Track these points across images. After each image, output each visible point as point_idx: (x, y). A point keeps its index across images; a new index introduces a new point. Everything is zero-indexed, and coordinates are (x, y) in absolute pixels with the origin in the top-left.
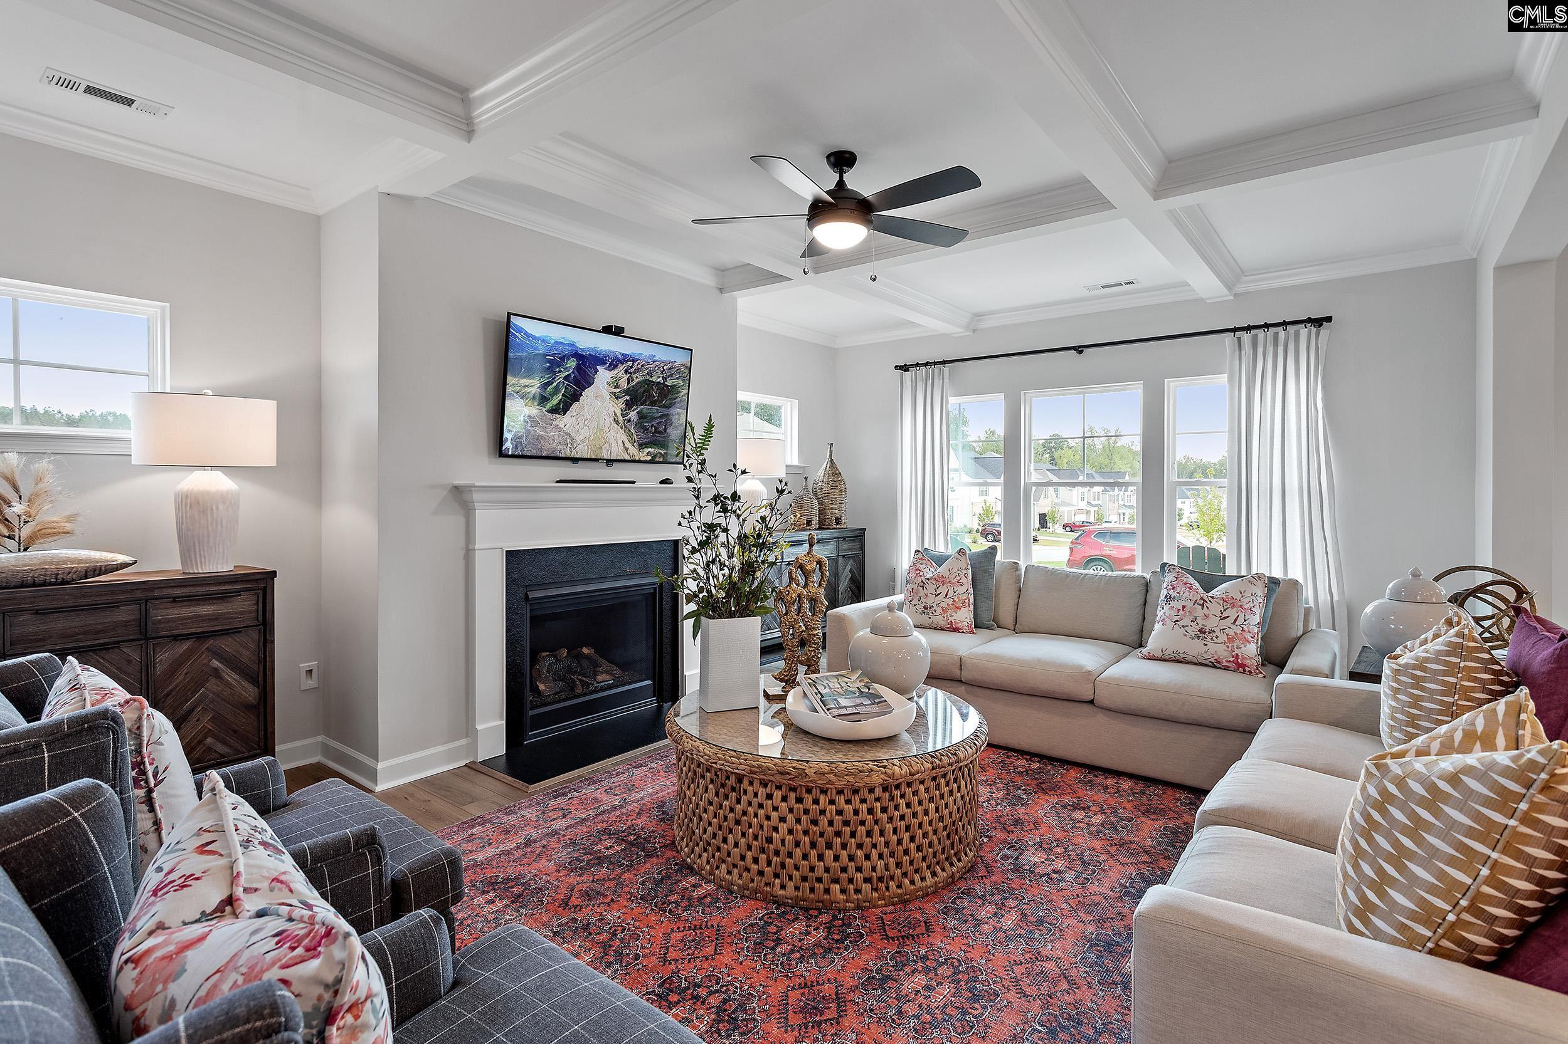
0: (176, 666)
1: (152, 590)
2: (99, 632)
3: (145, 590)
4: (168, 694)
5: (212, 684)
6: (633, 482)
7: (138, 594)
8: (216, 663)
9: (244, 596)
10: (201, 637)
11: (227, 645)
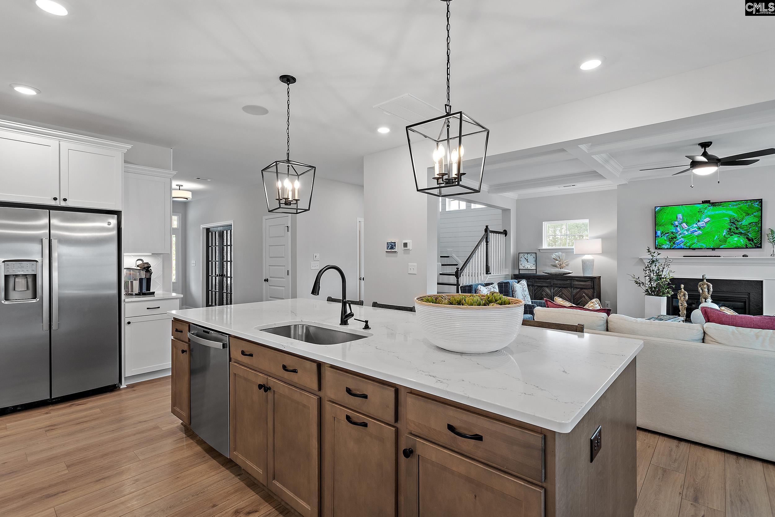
0: (577, 293)
1: (573, 278)
2: (565, 284)
3: (572, 278)
4: (575, 299)
5: (583, 298)
6: (720, 256)
7: (571, 279)
8: (584, 294)
9: (590, 281)
10: (582, 289)
11: (586, 291)
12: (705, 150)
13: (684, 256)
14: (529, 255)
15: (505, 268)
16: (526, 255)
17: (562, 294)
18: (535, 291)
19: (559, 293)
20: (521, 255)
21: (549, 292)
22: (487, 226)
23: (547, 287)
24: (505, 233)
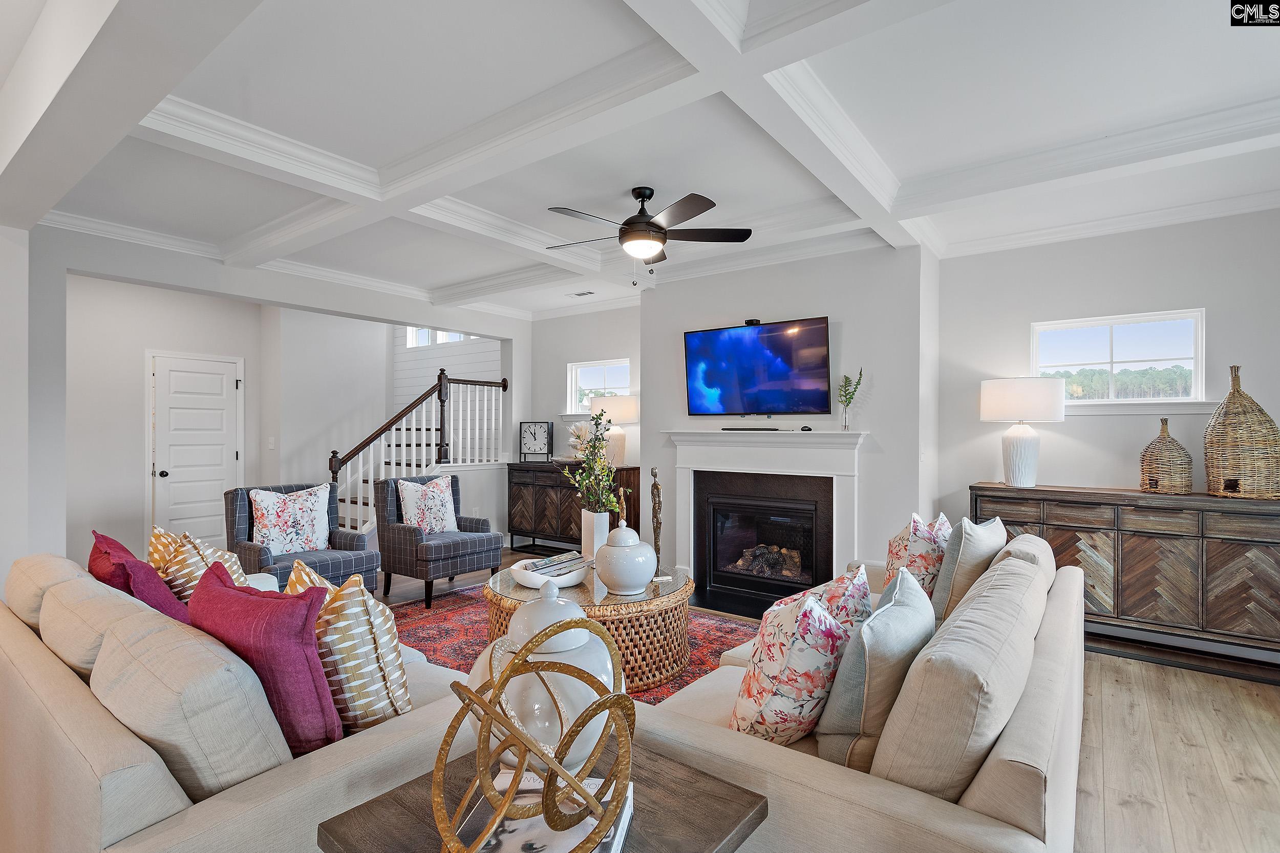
6: (777, 430)
12: (643, 205)
13: (723, 429)
14: (538, 426)
15: (502, 452)
16: (533, 427)
17: (572, 501)
18: (536, 495)
19: (568, 499)
20: (525, 426)
21: (554, 497)
22: (442, 371)
23: (552, 487)
24: (504, 385)
